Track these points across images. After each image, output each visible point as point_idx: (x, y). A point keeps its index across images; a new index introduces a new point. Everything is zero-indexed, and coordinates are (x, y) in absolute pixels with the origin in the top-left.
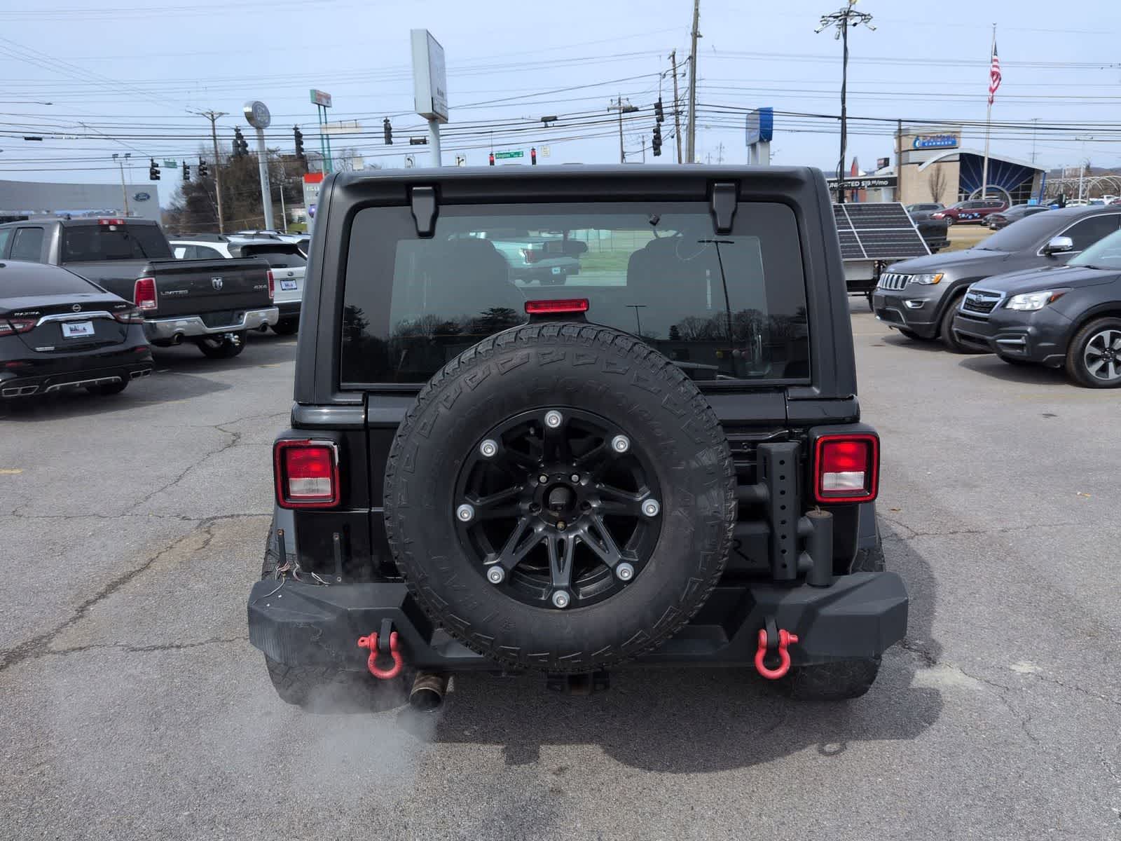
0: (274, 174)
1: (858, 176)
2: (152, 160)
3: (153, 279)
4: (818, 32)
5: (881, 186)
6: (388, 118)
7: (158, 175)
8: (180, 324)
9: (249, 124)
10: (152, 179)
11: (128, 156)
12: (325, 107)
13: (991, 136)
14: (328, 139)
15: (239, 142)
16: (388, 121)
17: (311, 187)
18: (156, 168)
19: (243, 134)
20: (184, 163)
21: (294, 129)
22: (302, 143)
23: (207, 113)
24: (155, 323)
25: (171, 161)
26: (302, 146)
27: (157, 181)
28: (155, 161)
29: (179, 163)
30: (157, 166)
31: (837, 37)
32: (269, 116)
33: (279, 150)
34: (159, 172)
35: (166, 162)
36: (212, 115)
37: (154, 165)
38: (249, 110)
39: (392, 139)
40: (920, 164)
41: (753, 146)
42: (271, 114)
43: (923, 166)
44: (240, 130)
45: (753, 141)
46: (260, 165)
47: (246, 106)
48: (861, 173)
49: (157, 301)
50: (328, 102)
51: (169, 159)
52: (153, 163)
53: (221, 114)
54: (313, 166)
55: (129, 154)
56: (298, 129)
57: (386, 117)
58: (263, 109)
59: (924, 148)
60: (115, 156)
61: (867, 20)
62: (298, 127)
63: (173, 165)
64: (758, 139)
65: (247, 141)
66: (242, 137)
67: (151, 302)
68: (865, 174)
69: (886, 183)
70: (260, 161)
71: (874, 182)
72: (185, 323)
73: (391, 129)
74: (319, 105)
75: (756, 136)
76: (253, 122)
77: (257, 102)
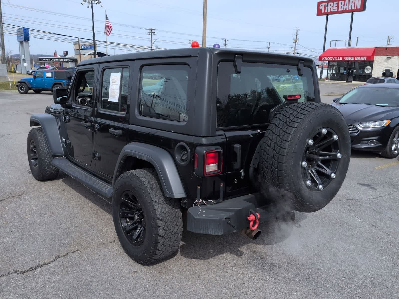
1: (57, 57)
4: (82, 4)
5: (70, 61)
13: (108, 47)
31: (88, 7)
40: (84, 55)
41: (21, 42)
43: (85, 55)
45: (21, 40)
48: (58, 56)
59: (85, 49)
61: (99, 3)
64: (23, 40)
68: (60, 57)
69: (73, 60)
71: (68, 60)
75: (23, 38)
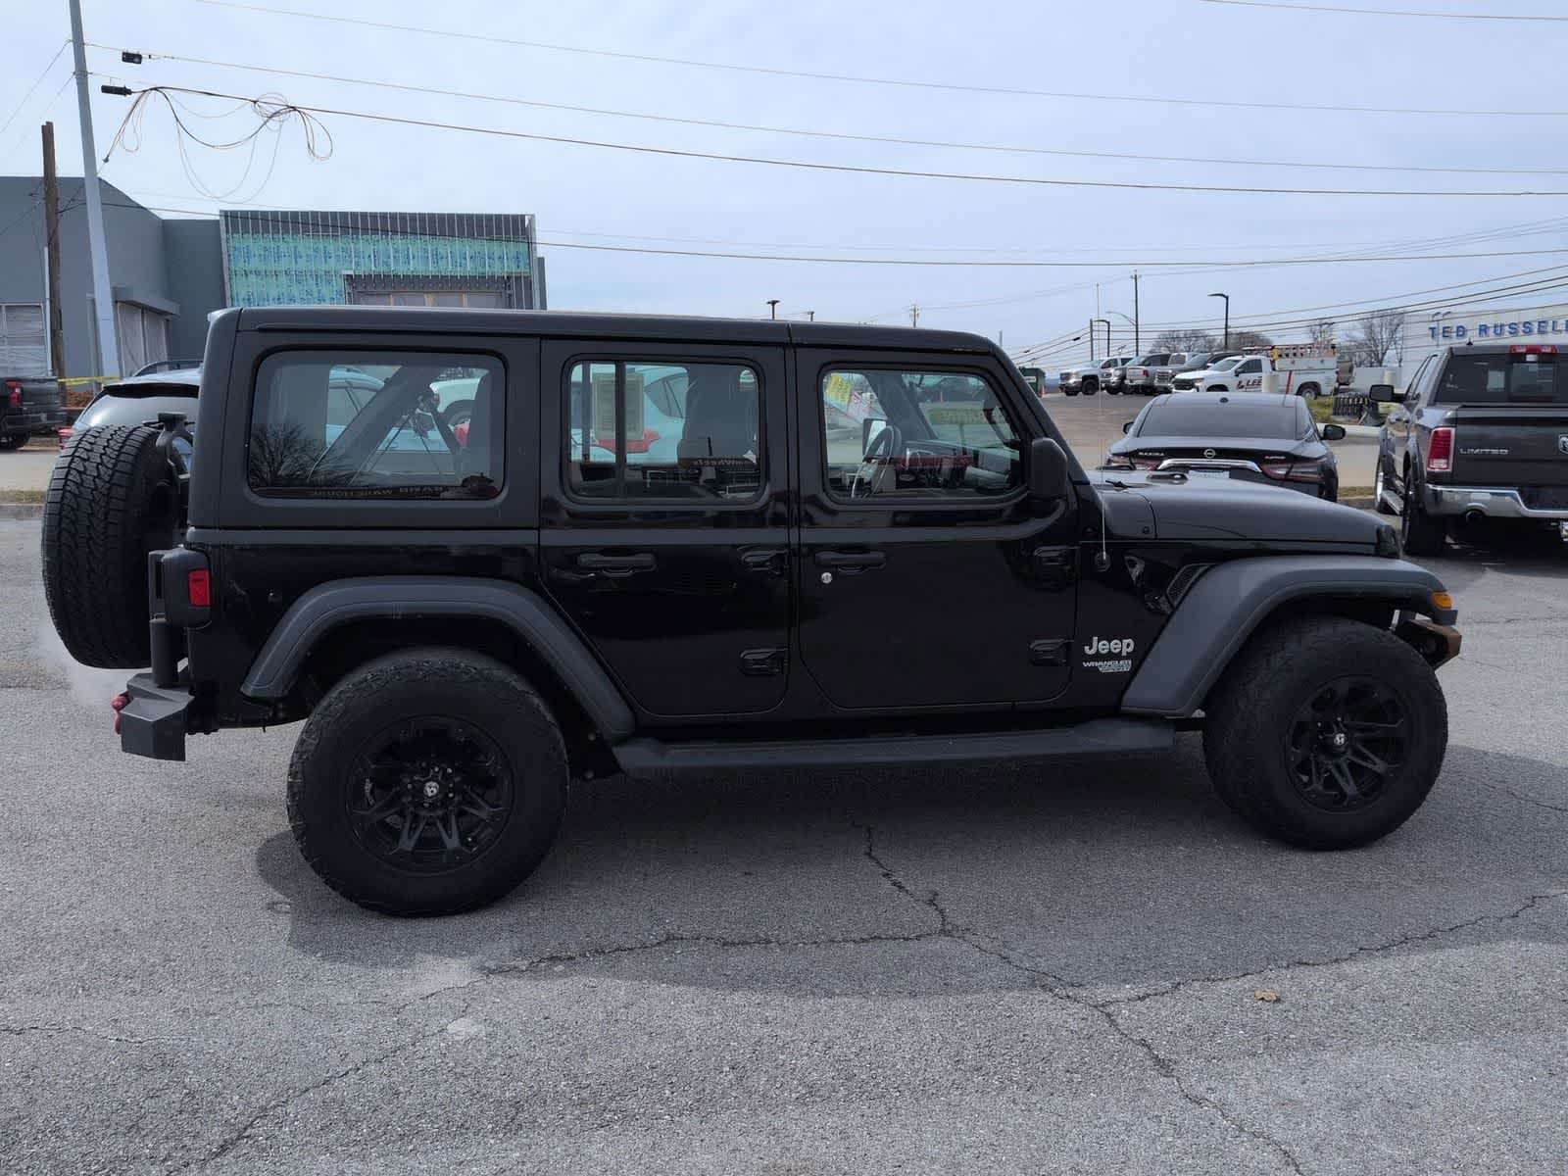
3: (1453, 430)
8: (1480, 497)
24: (1441, 491)
49: (1451, 461)
67: (1443, 461)
72: (1488, 497)
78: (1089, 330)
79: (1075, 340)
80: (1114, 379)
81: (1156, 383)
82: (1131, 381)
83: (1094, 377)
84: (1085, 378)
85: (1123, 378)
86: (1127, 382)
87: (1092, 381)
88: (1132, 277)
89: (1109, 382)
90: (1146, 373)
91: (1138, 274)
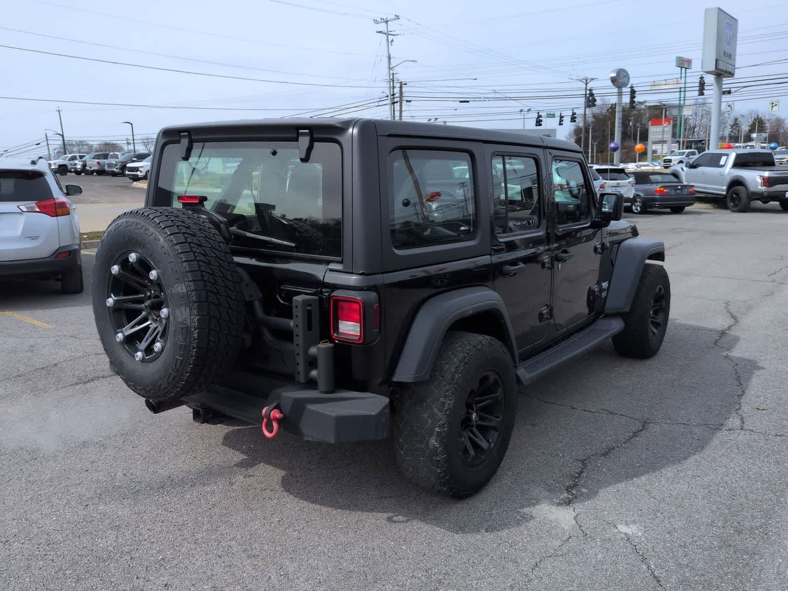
0: (639, 120)
2: (538, 113)
6: (703, 76)
7: (541, 123)
9: (612, 85)
10: (536, 125)
11: (529, 110)
12: (686, 68)
14: (685, 91)
15: (591, 98)
16: (703, 78)
17: (654, 129)
18: (540, 118)
19: (594, 93)
20: (561, 114)
21: (630, 87)
22: (635, 97)
23: (583, 79)
25: (551, 113)
26: (634, 99)
27: (540, 127)
28: (540, 114)
29: (557, 114)
30: (541, 117)
32: (629, 78)
33: (646, 102)
34: (541, 121)
35: (548, 114)
36: (587, 80)
37: (539, 116)
38: (614, 75)
39: (704, 91)
42: (630, 76)
44: (592, 90)
46: (617, 113)
47: (612, 72)
50: (689, 66)
51: (550, 112)
52: (538, 115)
53: (592, 79)
54: (670, 112)
55: (530, 109)
56: (633, 87)
57: (702, 75)
58: (625, 74)
60: (521, 111)
62: (633, 86)
63: (553, 116)
65: (596, 98)
66: (593, 95)
70: (617, 111)
73: (704, 83)
74: (682, 68)
76: (615, 84)
77: (621, 69)
78: (45, 139)
79: (37, 144)
80: (79, 167)
81: (106, 168)
82: (90, 168)
83: (65, 166)
84: (60, 166)
85: (84, 166)
86: (88, 168)
87: (65, 168)
88: (57, 111)
89: (76, 168)
90: (98, 163)
91: (60, 109)
